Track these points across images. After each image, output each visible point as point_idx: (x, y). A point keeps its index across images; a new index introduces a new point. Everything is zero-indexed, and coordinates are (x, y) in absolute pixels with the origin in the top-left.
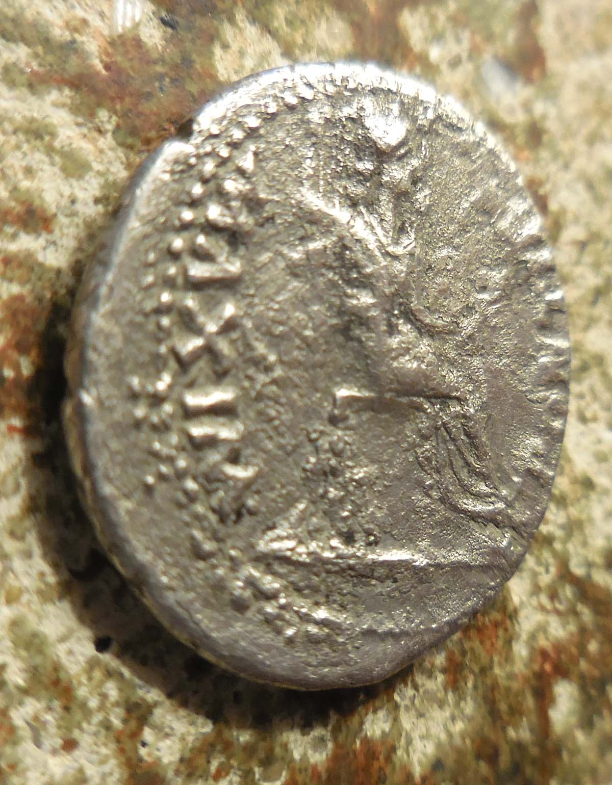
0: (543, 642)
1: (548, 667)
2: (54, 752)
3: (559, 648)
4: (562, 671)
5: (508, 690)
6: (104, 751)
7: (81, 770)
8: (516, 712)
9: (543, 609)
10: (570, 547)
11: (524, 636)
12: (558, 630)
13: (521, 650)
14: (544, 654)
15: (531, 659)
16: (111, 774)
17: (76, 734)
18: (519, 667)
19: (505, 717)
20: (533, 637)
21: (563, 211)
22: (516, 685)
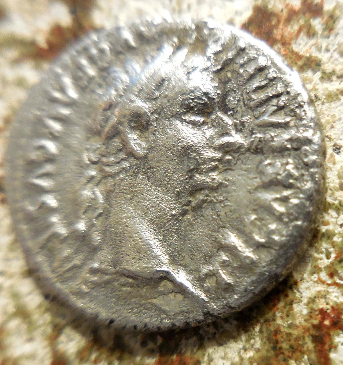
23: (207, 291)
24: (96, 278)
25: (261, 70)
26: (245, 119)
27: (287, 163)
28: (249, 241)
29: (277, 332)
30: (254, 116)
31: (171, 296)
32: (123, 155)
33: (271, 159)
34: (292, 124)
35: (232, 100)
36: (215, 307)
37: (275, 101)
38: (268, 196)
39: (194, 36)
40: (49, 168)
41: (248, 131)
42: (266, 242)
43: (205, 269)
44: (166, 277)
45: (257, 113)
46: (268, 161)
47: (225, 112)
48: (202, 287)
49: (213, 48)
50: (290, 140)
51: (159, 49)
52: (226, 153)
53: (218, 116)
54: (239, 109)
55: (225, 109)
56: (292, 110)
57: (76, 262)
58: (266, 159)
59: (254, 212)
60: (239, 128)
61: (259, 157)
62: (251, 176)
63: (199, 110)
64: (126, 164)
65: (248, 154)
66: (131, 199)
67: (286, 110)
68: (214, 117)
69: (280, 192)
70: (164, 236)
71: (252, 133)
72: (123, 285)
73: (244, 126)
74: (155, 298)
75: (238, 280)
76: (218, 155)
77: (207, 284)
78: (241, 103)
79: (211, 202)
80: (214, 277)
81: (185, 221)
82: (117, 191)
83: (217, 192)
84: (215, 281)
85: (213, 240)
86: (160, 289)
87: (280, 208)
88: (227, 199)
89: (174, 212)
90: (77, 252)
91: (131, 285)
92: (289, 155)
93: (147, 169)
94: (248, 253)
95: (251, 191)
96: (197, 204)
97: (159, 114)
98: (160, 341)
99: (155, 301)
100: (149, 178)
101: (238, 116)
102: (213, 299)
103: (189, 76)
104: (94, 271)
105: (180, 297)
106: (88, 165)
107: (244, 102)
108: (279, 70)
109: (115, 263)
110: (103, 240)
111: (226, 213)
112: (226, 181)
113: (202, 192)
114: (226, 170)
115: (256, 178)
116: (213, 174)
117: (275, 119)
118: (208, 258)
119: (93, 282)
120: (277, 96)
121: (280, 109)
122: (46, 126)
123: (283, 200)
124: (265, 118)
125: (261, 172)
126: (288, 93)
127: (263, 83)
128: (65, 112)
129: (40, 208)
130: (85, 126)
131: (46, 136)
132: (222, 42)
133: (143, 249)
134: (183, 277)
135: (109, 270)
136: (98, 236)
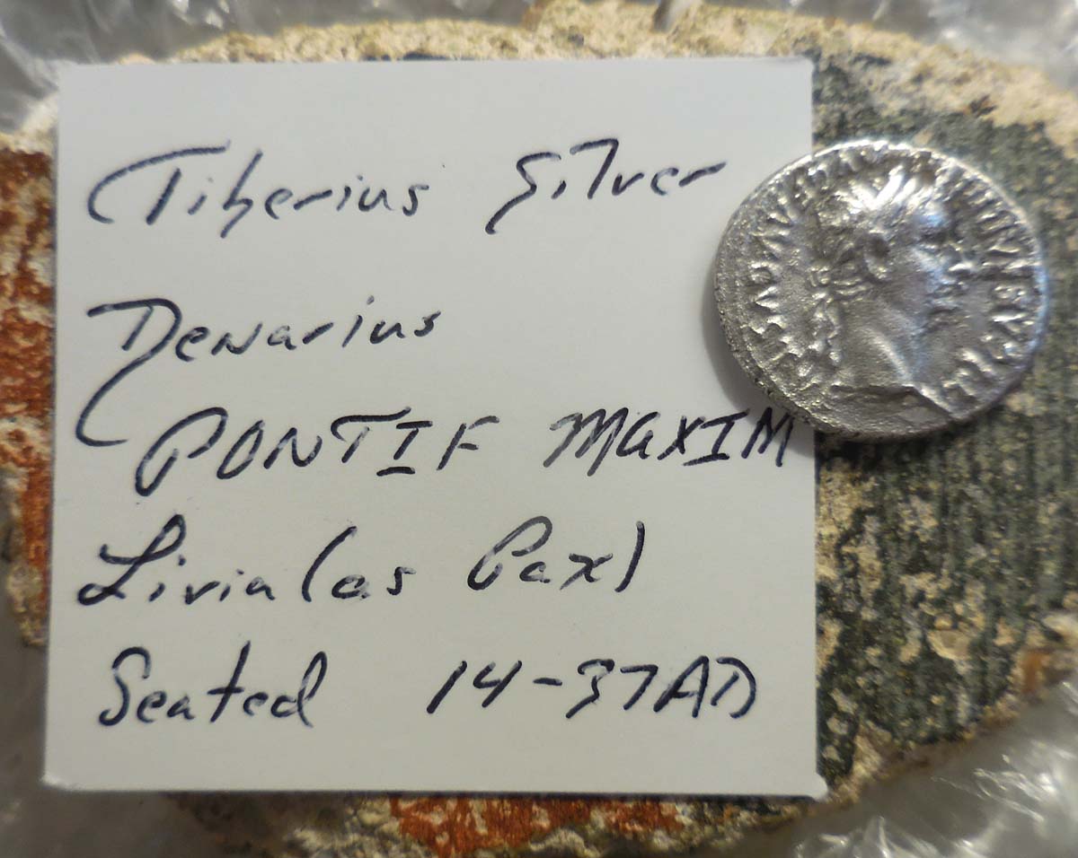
23: (950, 403)
24: (836, 397)
25: (990, 203)
26: (975, 247)
27: (1019, 290)
28: (988, 357)
30: (984, 245)
31: (915, 410)
32: (857, 280)
33: (1003, 286)
34: (1022, 254)
35: (962, 230)
36: (959, 416)
37: (1003, 234)
38: (1002, 318)
39: (919, 166)
40: (772, 289)
41: (978, 260)
42: (1004, 360)
43: (947, 385)
44: (912, 392)
45: (987, 243)
46: (999, 288)
47: (956, 241)
48: (945, 400)
49: (941, 180)
50: (1023, 269)
51: (885, 176)
52: (960, 280)
53: (949, 245)
54: (967, 239)
55: (956, 237)
56: (1021, 242)
57: (814, 381)
58: (999, 285)
59: (990, 333)
60: (971, 255)
61: (989, 284)
62: (985, 301)
63: (935, 239)
64: (862, 288)
65: (980, 281)
67: (1015, 242)
68: (946, 245)
69: (1014, 316)
71: (984, 260)
72: (867, 401)
73: (975, 254)
74: (900, 412)
75: (979, 393)
77: (949, 397)
78: (971, 233)
79: (947, 324)
80: (956, 391)
82: (853, 313)
83: (951, 315)
84: (957, 395)
85: (951, 359)
86: (905, 404)
87: (1016, 330)
88: (962, 322)
89: (914, 334)
90: (814, 372)
92: (1020, 283)
93: (887, 292)
94: (987, 369)
95: (986, 314)
96: (935, 326)
97: (896, 241)
99: (899, 414)
100: (887, 302)
101: (968, 245)
102: (956, 411)
104: (836, 389)
106: (815, 288)
107: (974, 232)
108: (1005, 205)
109: (859, 380)
111: (962, 334)
112: (960, 305)
113: (938, 315)
114: (959, 295)
115: (989, 302)
116: (948, 299)
117: (1004, 250)
118: (949, 375)
119: (834, 400)
120: (1006, 228)
121: (1009, 241)
122: (764, 247)
123: (1018, 322)
124: (994, 248)
125: (994, 297)
126: (1016, 226)
127: (992, 215)
128: (784, 233)
129: (768, 330)
130: (808, 248)
131: (763, 257)
132: (948, 174)
133: (888, 367)
134: (926, 392)
135: (851, 388)
136: (834, 357)
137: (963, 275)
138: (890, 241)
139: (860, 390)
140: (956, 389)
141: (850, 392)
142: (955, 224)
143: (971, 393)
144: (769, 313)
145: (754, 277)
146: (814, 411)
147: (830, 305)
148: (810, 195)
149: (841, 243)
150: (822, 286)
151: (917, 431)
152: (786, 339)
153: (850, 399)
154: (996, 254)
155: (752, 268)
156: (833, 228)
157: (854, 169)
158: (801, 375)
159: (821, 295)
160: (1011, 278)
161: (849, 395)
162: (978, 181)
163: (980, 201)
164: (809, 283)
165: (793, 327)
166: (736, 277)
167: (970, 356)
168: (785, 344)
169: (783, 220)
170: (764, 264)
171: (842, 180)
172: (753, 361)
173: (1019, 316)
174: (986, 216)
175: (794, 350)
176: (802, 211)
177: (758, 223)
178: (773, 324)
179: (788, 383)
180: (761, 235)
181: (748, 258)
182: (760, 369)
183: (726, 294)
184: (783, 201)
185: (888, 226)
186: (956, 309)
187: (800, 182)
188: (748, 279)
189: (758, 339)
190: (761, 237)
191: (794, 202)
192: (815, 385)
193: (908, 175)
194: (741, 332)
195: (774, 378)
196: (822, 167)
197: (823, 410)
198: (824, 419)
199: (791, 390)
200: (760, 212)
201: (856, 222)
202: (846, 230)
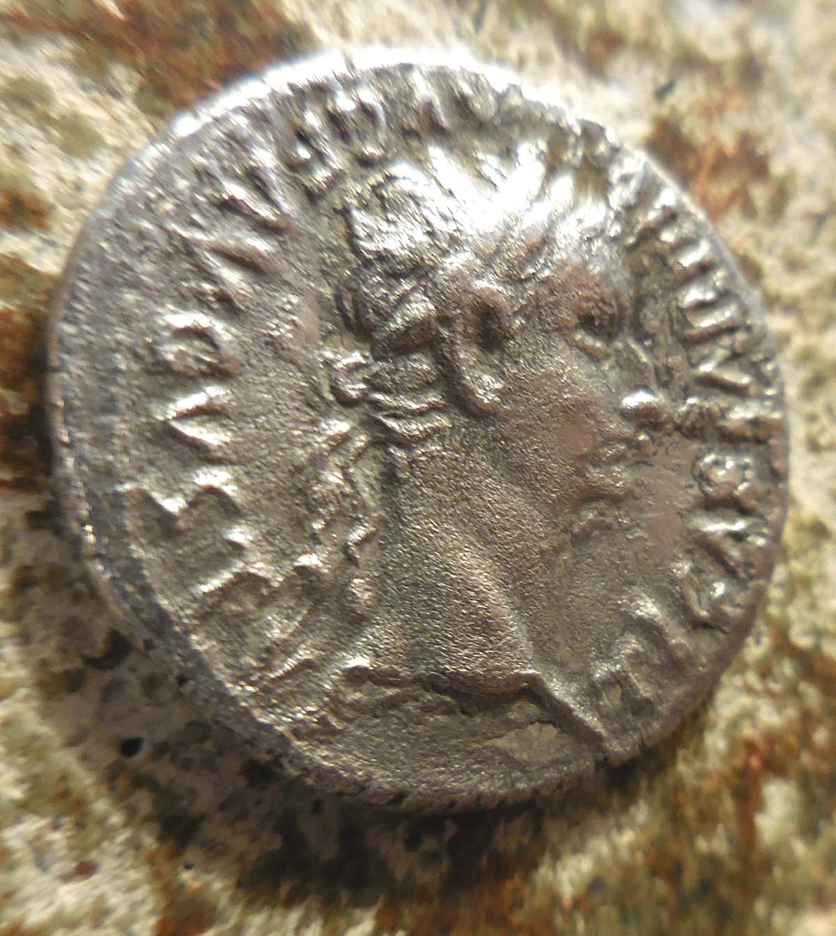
0: (748, 731)
1: (755, 762)
2: (66, 878)
3: (772, 737)
4: (775, 767)
5: (697, 792)
6: (133, 875)
7: (101, 898)
8: (708, 819)
9: (749, 690)
10: (792, 612)
11: (722, 725)
12: (770, 717)
13: (716, 742)
14: (750, 747)
15: (732, 751)
16: (143, 902)
17: (93, 855)
18: (714, 763)
19: (693, 823)
20: (734, 724)
21: (791, 175)
22: (708, 786)
23: (604, 717)
24: (358, 696)
27: (745, 467)
28: (679, 614)
29: (679, 787)
30: (689, 359)
31: (533, 730)
32: (433, 398)
33: (718, 454)
34: (752, 390)
35: (652, 318)
37: (726, 341)
38: (715, 527)
39: (580, 153)
41: (678, 390)
42: (712, 618)
43: (601, 671)
45: (695, 355)
46: (709, 459)
47: (639, 340)
50: (755, 422)
52: (641, 427)
53: (627, 346)
54: (661, 338)
56: (753, 364)
57: (304, 654)
58: (709, 451)
59: (687, 555)
60: (664, 378)
61: (695, 446)
62: (683, 483)
63: (601, 326)
64: (442, 421)
65: (676, 437)
66: (453, 506)
67: (743, 361)
68: (619, 345)
69: (733, 522)
70: (524, 598)
71: (686, 393)
72: (428, 709)
73: (672, 377)
74: (500, 736)
75: (659, 691)
76: (627, 430)
77: (604, 702)
78: (666, 328)
79: (608, 527)
80: (618, 687)
81: (560, 566)
82: (417, 481)
83: (619, 508)
84: (618, 696)
85: (611, 609)
86: (512, 716)
87: (734, 554)
88: (638, 525)
89: (544, 546)
90: (306, 628)
91: (449, 711)
92: (747, 451)
93: (495, 439)
95: (683, 512)
96: (583, 529)
97: (528, 318)
98: (451, 830)
99: (499, 743)
100: (495, 463)
101: (661, 353)
102: (615, 734)
103: (590, 246)
104: (356, 677)
105: (550, 732)
106: (328, 404)
107: (671, 326)
110: (378, 600)
111: (636, 554)
112: (639, 485)
113: (593, 505)
114: (637, 463)
115: (691, 487)
116: (616, 469)
117: (727, 376)
118: (606, 647)
119: (354, 705)
120: (730, 329)
121: (735, 357)
122: (205, 273)
123: (738, 537)
124: (707, 368)
125: (703, 478)
126: (749, 329)
127: (710, 296)
128: (262, 245)
129: (192, 504)
130: (320, 299)
131: (201, 301)
132: (634, 184)
133: (487, 626)
134: (558, 689)
135: (395, 674)
136: (361, 589)
137: (646, 419)
138: (515, 314)
139: (418, 680)
140: (617, 680)
141: (392, 685)
142: (639, 302)
143: (645, 690)
144: (203, 455)
145: (170, 352)
146: (297, 734)
147: (360, 454)
148: (337, 159)
149: (404, 299)
150: (346, 402)
151: (533, 784)
152: (239, 534)
153: (393, 703)
154: (712, 384)
155: (168, 327)
156: (383, 257)
157: (444, 121)
158: (276, 634)
159: (339, 426)
160: (732, 440)
161: (390, 692)
162: (688, 214)
163: (689, 259)
164: (316, 390)
165: (265, 502)
166: (119, 343)
167: (649, 608)
168: (237, 549)
169: (265, 211)
170: (202, 320)
171: (414, 143)
172: (145, 590)
173: (740, 525)
174: (693, 295)
175: (259, 567)
176: (312, 197)
177: (196, 205)
178: (212, 491)
179: (235, 655)
180: (199, 236)
181: (157, 296)
182: (163, 615)
183: (85, 388)
184: (265, 158)
185: (512, 279)
186: (630, 494)
187: (313, 120)
188: (154, 352)
189: (164, 526)
190: (198, 244)
191: (294, 167)
192: (306, 665)
193: (553, 167)
194: (117, 501)
195: (200, 643)
196: (369, 96)
197: (322, 733)
198: (321, 756)
199: (243, 676)
200: (203, 176)
201: (445, 253)
202: (418, 269)
